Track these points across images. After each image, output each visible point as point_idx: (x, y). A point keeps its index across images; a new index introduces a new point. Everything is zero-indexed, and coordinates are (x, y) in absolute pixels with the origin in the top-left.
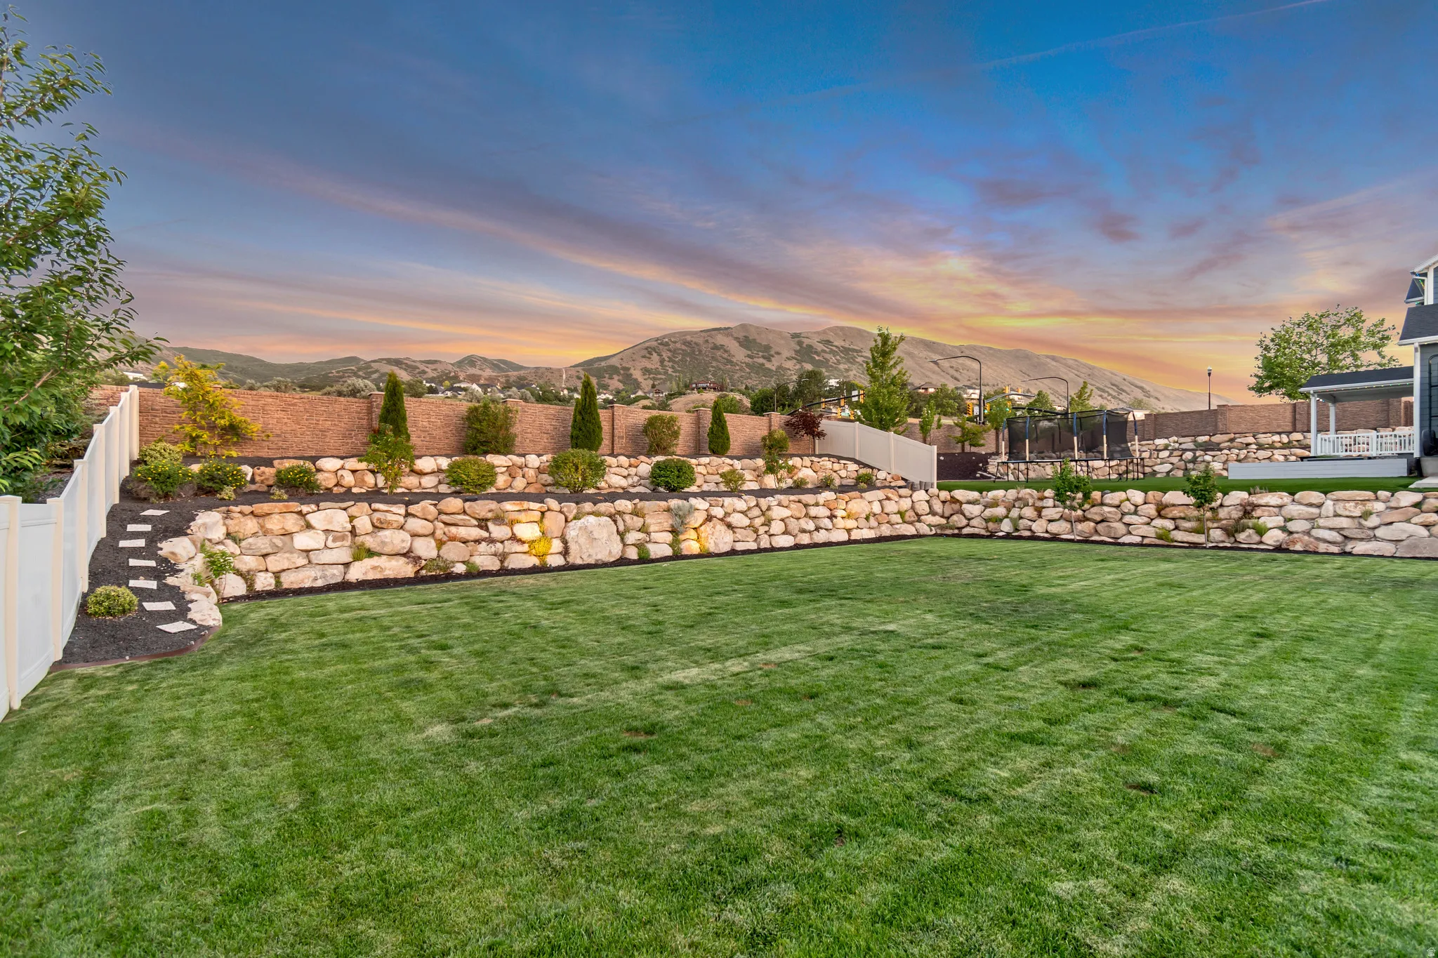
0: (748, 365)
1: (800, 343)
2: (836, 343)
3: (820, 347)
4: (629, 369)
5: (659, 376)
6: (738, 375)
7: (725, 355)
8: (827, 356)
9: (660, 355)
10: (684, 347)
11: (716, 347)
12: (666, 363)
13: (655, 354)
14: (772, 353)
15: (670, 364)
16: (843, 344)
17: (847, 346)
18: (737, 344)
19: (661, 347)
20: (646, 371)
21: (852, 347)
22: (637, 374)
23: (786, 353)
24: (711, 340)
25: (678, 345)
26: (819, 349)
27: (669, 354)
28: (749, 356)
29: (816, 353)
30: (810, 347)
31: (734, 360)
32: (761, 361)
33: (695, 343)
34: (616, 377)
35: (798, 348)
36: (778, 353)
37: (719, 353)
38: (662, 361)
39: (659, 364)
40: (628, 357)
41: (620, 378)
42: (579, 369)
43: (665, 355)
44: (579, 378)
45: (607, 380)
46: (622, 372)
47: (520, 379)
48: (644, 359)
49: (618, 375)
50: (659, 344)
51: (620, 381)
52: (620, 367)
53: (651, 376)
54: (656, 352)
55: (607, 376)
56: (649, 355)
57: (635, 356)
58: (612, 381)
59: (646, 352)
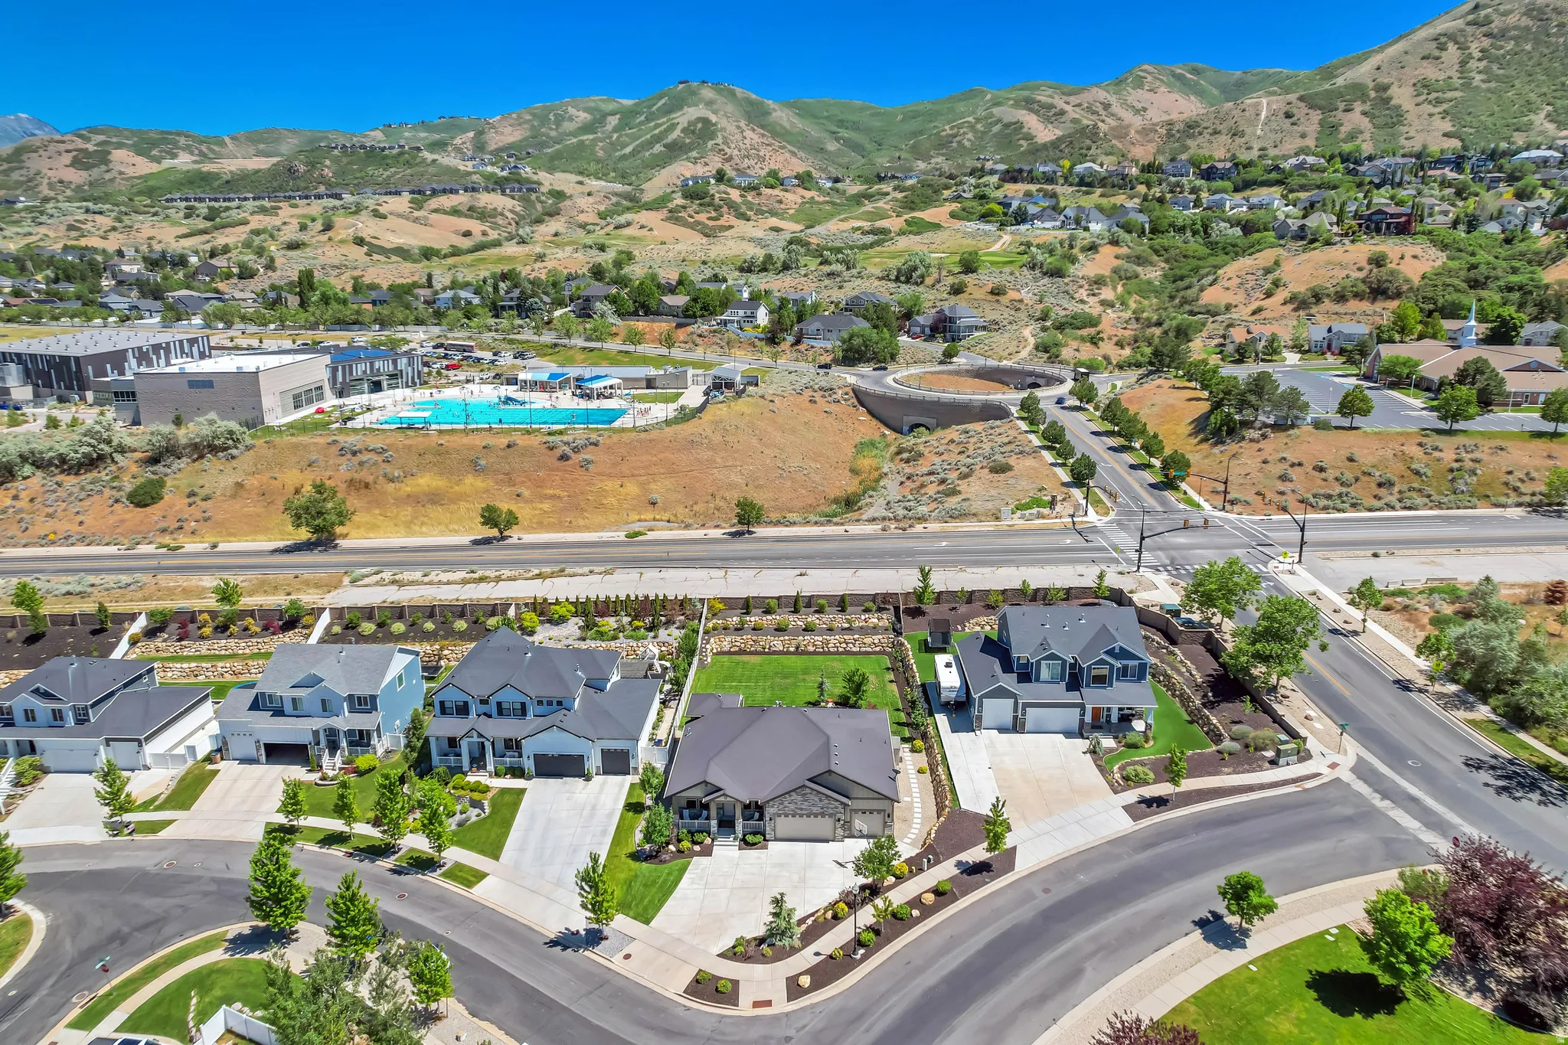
4: (1385, 88)
5: (1449, 95)
9: (1463, 47)
10: (1526, 21)
12: (1473, 64)
13: (1451, 46)
15: (1482, 64)
19: (1470, 29)
22: (1402, 96)
25: (1512, 20)
27: (1486, 42)
33: (1555, 10)
34: (1358, 107)
38: (1463, 63)
39: (1456, 67)
40: (1391, 62)
41: (1367, 107)
42: (1292, 97)
43: (1473, 46)
44: (1288, 116)
45: (1339, 114)
46: (1373, 94)
47: (1190, 127)
48: (1425, 63)
49: (1364, 102)
50: (1469, 24)
51: (1364, 113)
52: (1371, 85)
53: (1434, 95)
54: (1456, 43)
55: (1342, 106)
56: (1437, 53)
57: (1408, 57)
58: (1350, 115)
59: (1434, 44)
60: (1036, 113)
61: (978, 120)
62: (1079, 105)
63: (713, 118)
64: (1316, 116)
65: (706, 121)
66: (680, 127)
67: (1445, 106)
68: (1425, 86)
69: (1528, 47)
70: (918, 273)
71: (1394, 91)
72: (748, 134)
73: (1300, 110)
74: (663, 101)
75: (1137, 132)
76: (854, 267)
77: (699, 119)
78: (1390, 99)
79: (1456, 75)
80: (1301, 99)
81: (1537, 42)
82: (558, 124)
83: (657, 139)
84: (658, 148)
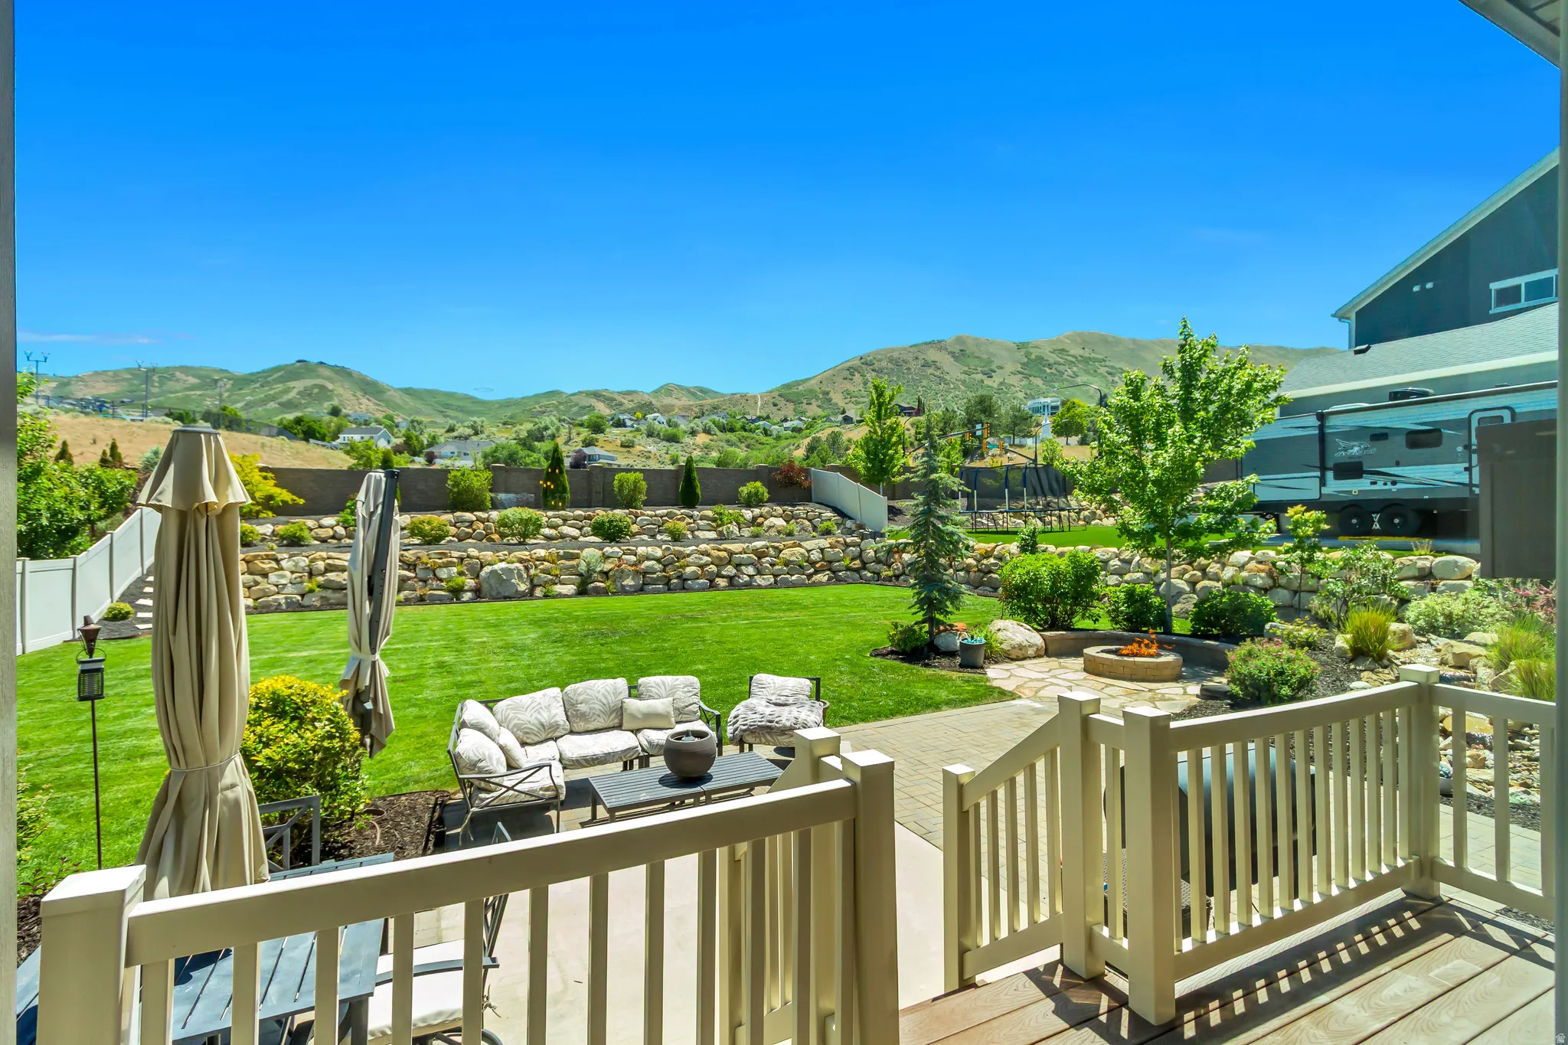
0: (964, 382)
1: (1028, 354)
2: (1072, 352)
3: (1053, 358)
4: (827, 393)
5: (862, 400)
6: (951, 395)
7: (937, 373)
8: (1061, 368)
9: (862, 376)
10: (890, 366)
11: (926, 365)
13: (856, 374)
14: (994, 367)
16: (1081, 352)
17: (1087, 355)
18: (952, 360)
19: (864, 366)
20: (847, 394)
21: (1093, 355)
22: (837, 398)
23: (1010, 367)
24: (921, 356)
25: (884, 364)
26: (1051, 361)
28: (965, 373)
29: (1050, 366)
30: (1040, 359)
31: (947, 377)
32: (980, 376)
33: (903, 361)
34: (815, 403)
35: (1026, 360)
36: (1001, 368)
37: (930, 371)
39: (862, 385)
40: (827, 379)
41: (819, 403)
42: (776, 394)
43: (868, 375)
44: (775, 405)
45: (804, 406)
46: (821, 396)
47: (715, 408)
48: (845, 381)
49: (817, 400)
50: (863, 364)
51: (819, 406)
52: (819, 391)
53: (853, 399)
54: (859, 373)
55: (805, 401)
56: (850, 377)
57: (835, 378)
58: (810, 406)
59: (848, 372)
60: (604, 402)
61: (560, 403)
62: (632, 401)
63: (330, 386)
64: (791, 406)
65: (322, 388)
66: (295, 391)
67: (861, 405)
68: (848, 394)
69: (895, 379)
70: (549, 432)
71: (831, 395)
72: (364, 401)
73: (782, 402)
74: (279, 374)
75: (680, 409)
76: (482, 432)
77: (316, 386)
78: (831, 399)
79: (863, 390)
80: (780, 395)
81: (898, 377)
82: (161, 384)
83: (273, 398)
84: (272, 405)
